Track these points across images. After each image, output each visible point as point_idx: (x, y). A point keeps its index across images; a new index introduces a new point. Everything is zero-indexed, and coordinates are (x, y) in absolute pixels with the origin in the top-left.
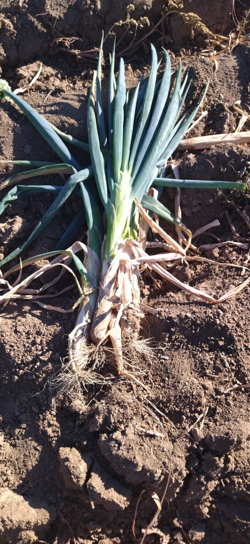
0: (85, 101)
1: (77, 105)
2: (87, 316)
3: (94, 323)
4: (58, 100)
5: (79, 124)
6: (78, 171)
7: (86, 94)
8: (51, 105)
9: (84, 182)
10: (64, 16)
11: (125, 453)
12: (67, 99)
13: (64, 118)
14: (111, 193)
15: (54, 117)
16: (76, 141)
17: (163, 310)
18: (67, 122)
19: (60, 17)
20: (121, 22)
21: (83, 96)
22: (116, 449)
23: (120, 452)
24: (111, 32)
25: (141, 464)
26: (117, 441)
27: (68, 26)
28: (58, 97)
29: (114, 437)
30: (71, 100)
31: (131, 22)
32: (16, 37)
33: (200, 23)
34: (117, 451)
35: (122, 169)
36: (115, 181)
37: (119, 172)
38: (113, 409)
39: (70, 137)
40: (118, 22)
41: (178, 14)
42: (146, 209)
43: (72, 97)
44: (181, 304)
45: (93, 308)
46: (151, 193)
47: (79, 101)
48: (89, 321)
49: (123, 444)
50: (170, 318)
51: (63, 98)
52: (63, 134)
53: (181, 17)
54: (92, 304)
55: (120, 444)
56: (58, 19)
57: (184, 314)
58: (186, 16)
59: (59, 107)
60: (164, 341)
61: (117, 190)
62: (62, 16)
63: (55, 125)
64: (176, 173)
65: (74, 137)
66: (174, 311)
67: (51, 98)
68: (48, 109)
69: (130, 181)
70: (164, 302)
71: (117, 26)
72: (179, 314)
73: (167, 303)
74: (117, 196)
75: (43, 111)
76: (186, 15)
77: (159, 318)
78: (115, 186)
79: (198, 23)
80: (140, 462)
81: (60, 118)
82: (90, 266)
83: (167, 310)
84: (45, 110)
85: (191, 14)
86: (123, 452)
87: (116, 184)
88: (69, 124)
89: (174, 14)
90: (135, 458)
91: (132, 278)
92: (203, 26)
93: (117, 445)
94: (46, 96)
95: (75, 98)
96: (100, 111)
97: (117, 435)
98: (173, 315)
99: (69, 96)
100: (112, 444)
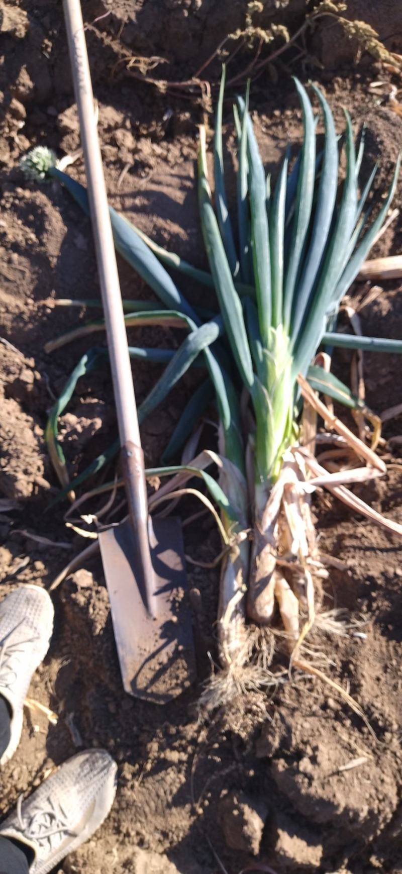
0: (193, 189)
1: (178, 196)
2: (240, 578)
3: (253, 593)
4: (143, 184)
5: (188, 234)
6: (199, 325)
7: (192, 174)
8: (134, 195)
9: (211, 346)
10: (137, 18)
11: (320, 791)
12: (159, 183)
13: (160, 222)
14: (260, 368)
15: (143, 219)
16: (187, 267)
17: (357, 564)
18: (165, 230)
19: (129, 19)
20: (239, 32)
21: (188, 178)
22: (306, 785)
23: (312, 791)
24: (221, 49)
25: (343, 805)
26: (306, 775)
27: (142, 35)
28: (141, 177)
29: (301, 768)
30: (169, 185)
31: (256, 33)
32: (51, 54)
33: (374, 42)
34: (308, 788)
35: (274, 324)
36: (264, 345)
37: (270, 330)
38: (294, 724)
39: (175, 259)
40: (234, 32)
41: (336, 20)
42: (315, 390)
43: (169, 179)
44: (382, 550)
45: (245, 563)
46: (320, 362)
47: (183, 188)
48: (244, 588)
49: (316, 777)
50: (371, 578)
51: (153, 181)
52: (162, 252)
53: (341, 27)
54: (244, 558)
55: (311, 779)
56: (126, 23)
57: (391, 570)
58: (350, 27)
59: (148, 200)
60: (361, 611)
61: (269, 363)
62: (133, 17)
63: (145, 233)
64: (356, 324)
65: (182, 258)
66: (374, 564)
67: (131, 179)
68: (129, 202)
69: (289, 346)
70: (354, 548)
71: (231, 40)
72: (382, 570)
73: (360, 548)
74: (270, 374)
75: (119, 206)
76: (351, 24)
77: (352, 578)
78: (265, 355)
79: (371, 41)
80: (342, 801)
81: (152, 221)
82: (233, 492)
83: (363, 563)
84: (123, 205)
85: (361, 24)
86: (316, 790)
87: (266, 351)
88: (169, 233)
89: (328, 20)
90: (334, 796)
91: (302, 511)
92: (381, 47)
93: (306, 780)
94: (119, 175)
95: (176, 181)
96: (225, 213)
97: (305, 764)
98: (374, 573)
99: (164, 178)
100: (299, 779)
